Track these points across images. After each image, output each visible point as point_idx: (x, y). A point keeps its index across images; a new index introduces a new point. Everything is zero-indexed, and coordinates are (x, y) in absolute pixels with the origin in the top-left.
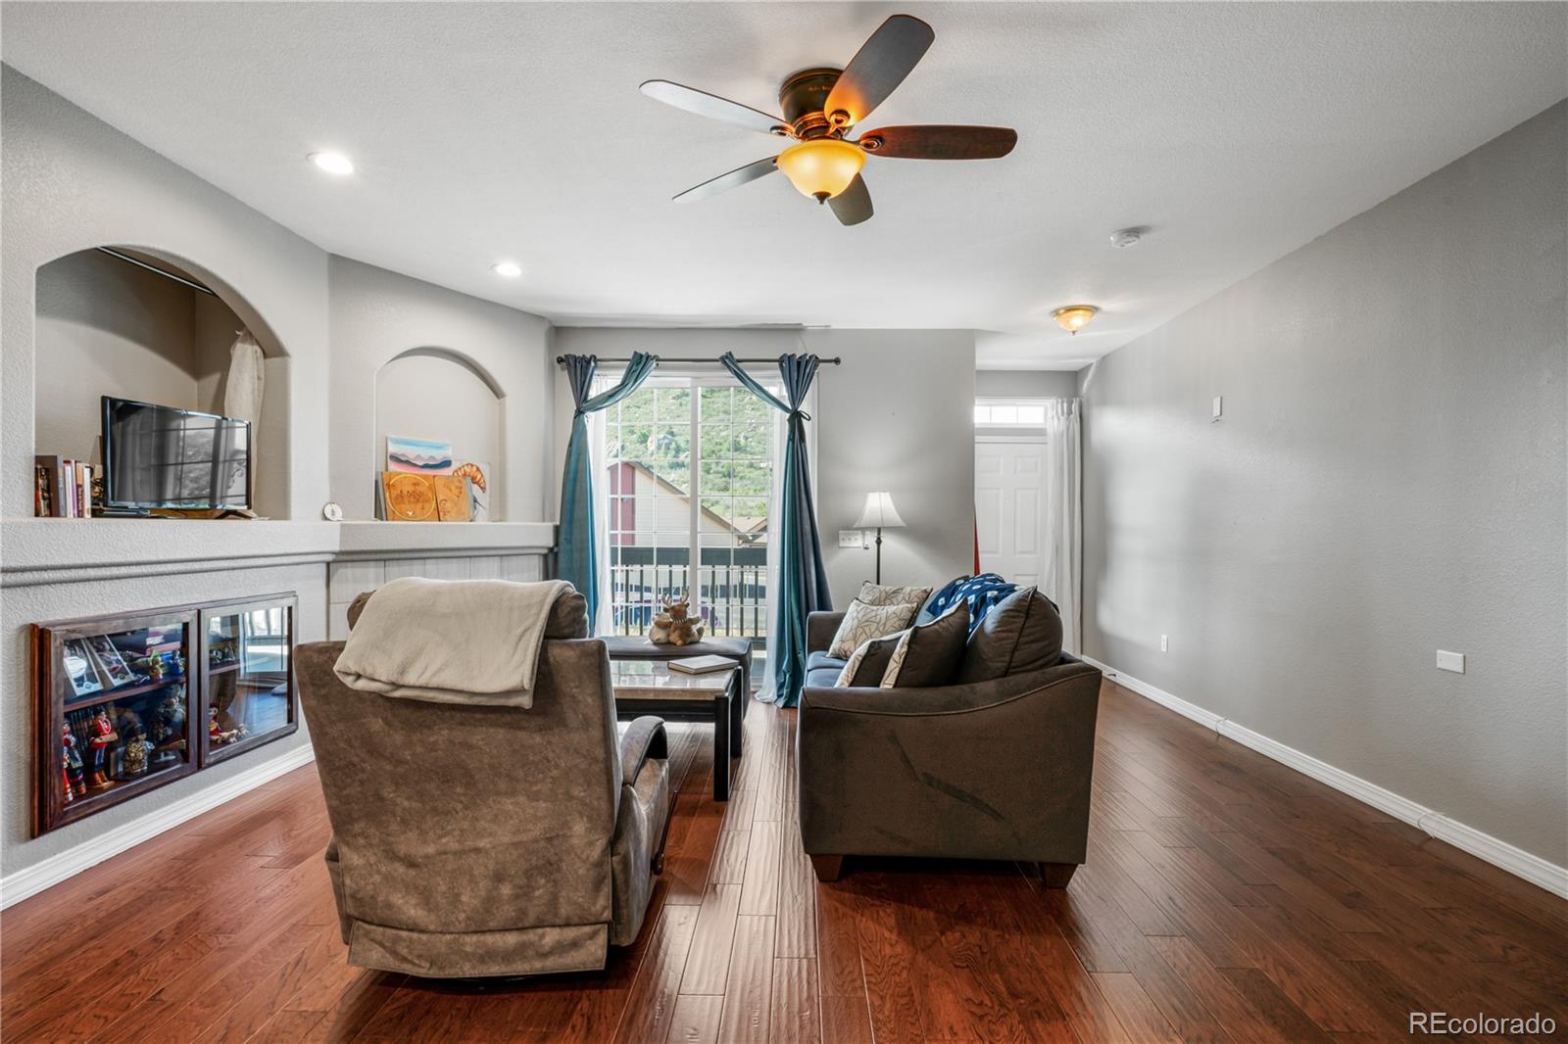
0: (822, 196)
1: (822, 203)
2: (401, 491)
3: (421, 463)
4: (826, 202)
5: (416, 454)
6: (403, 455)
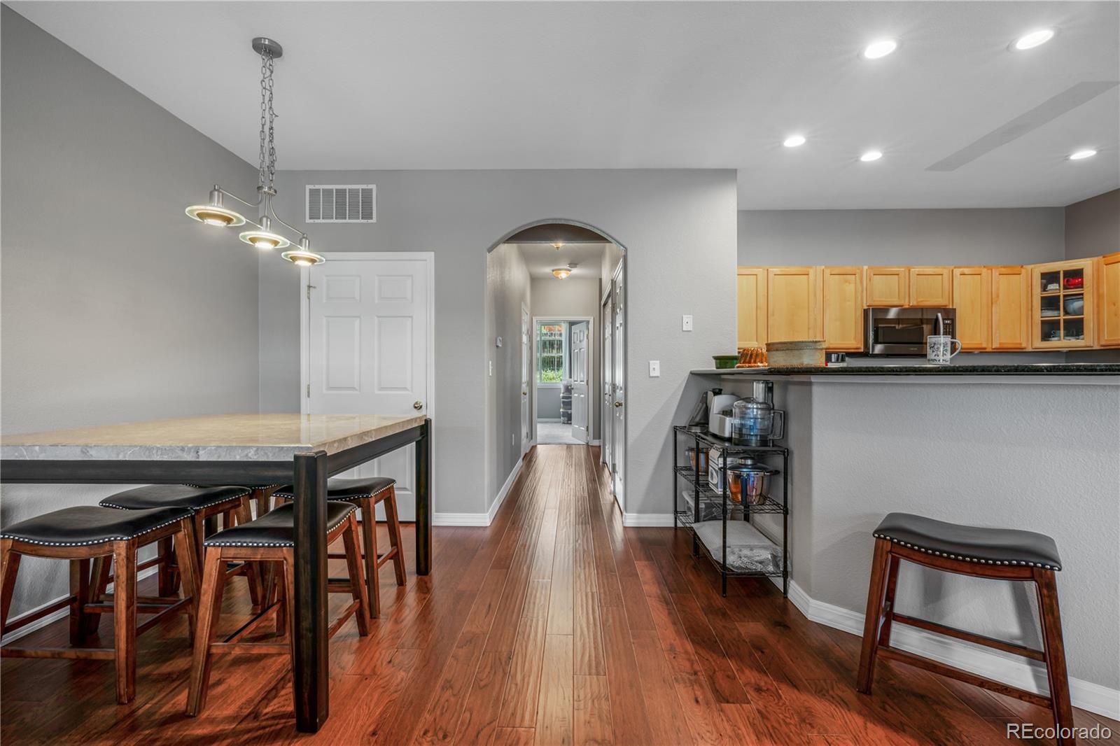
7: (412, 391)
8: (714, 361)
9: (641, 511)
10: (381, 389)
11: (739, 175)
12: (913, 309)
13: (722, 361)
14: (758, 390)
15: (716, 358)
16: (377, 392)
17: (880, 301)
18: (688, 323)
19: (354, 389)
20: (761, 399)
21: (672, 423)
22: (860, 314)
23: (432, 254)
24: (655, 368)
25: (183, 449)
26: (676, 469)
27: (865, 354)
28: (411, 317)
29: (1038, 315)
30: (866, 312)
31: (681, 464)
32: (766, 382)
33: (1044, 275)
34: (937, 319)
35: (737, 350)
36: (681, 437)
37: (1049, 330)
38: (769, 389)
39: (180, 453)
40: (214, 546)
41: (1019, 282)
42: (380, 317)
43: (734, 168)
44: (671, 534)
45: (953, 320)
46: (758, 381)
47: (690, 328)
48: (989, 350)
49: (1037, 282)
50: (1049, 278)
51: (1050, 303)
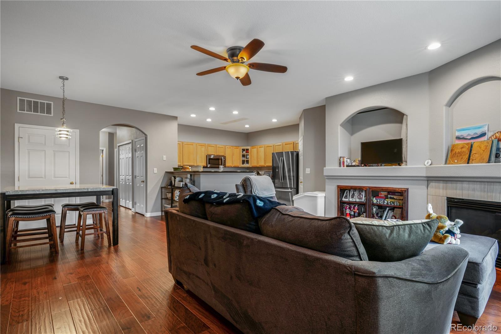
0: (237, 78)
1: (238, 80)
2: (456, 152)
3: (469, 137)
4: (239, 79)
5: (467, 134)
6: (462, 135)
7: (69, 178)
8: (173, 169)
9: (152, 212)
10: (55, 177)
11: (178, 118)
12: (217, 156)
13: (175, 169)
14: (189, 176)
15: (173, 168)
16: (53, 179)
17: (210, 153)
18: (165, 158)
19: (42, 178)
20: (189, 178)
21: (161, 186)
22: (206, 156)
23: (78, 130)
24: (156, 170)
25: (84, 189)
26: (162, 199)
27: (207, 167)
28: (69, 152)
29: (242, 159)
30: (207, 156)
31: (163, 198)
32: (190, 174)
33: (243, 149)
34: (222, 159)
35: (177, 166)
36: (163, 190)
37: (243, 162)
38: (191, 176)
39: (83, 190)
40: (88, 211)
41: (238, 150)
42: (55, 151)
43: (177, 116)
44: (161, 217)
45: (225, 159)
46: (189, 174)
47: (165, 160)
48: (232, 166)
49: (241, 151)
50: (243, 150)
51: (243, 156)
